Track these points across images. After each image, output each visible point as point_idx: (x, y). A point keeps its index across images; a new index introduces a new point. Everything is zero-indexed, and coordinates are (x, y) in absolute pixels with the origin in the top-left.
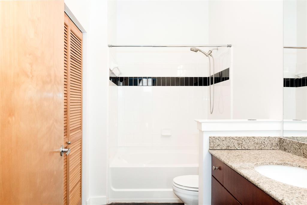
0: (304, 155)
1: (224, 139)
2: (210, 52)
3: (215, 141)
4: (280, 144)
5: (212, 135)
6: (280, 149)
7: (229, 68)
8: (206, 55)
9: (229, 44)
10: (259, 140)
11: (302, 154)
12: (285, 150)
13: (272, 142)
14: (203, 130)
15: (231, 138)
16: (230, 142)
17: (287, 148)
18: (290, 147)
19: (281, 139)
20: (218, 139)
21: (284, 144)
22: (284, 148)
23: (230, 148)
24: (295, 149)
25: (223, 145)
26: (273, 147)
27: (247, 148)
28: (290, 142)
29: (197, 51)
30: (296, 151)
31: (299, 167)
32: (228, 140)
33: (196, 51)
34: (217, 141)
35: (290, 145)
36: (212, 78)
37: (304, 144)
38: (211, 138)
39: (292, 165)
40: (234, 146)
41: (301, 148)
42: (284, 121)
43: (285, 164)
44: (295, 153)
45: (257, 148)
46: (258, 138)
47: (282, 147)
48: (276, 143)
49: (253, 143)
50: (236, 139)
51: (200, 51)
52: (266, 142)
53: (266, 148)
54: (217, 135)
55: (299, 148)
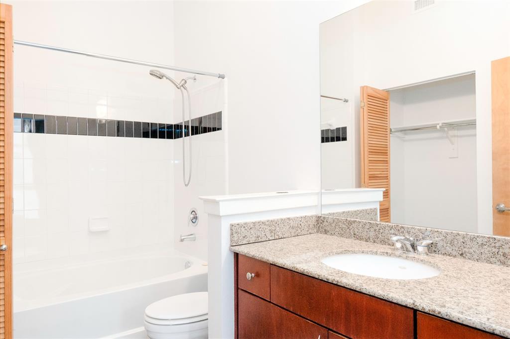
0: (355, 236)
1: (252, 226)
2: (183, 82)
3: (239, 231)
4: (318, 225)
5: (235, 221)
6: (318, 232)
7: (221, 112)
8: (177, 86)
9: (221, 73)
10: (295, 222)
11: (353, 235)
12: (326, 232)
13: (309, 223)
14: (221, 215)
15: (261, 223)
16: (261, 229)
17: (329, 229)
18: (333, 227)
19: (319, 217)
20: (244, 227)
21: (325, 223)
22: (324, 231)
23: (260, 240)
24: (342, 229)
25: (251, 236)
26: (310, 231)
27: (281, 236)
28: (334, 221)
29: (163, 77)
30: (343, 233)
31: (363, 252)
32: (257, 227)
33: (160, 77)
34: (243, 229)
35: (333, 225)
36: (187, 127)
37: (355, 221)
38: (233, 227)
39: (354, 252)
40: (265, 235)
41: (351, 227)
42: (322, 191)
43: (346, 252)
44: (341, 235)
45: (293, 234)
46: (294, 219)
47: (320, 228)
48: (313, 224)
49: (288, 227)
50: (267, 223)
51: (167, 78)
52: (302, 225)
53: (303, 232)
54: (241, 221)
55: (348, 228)
